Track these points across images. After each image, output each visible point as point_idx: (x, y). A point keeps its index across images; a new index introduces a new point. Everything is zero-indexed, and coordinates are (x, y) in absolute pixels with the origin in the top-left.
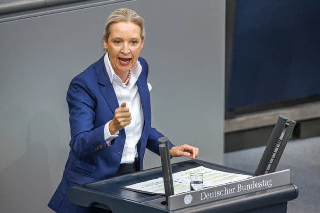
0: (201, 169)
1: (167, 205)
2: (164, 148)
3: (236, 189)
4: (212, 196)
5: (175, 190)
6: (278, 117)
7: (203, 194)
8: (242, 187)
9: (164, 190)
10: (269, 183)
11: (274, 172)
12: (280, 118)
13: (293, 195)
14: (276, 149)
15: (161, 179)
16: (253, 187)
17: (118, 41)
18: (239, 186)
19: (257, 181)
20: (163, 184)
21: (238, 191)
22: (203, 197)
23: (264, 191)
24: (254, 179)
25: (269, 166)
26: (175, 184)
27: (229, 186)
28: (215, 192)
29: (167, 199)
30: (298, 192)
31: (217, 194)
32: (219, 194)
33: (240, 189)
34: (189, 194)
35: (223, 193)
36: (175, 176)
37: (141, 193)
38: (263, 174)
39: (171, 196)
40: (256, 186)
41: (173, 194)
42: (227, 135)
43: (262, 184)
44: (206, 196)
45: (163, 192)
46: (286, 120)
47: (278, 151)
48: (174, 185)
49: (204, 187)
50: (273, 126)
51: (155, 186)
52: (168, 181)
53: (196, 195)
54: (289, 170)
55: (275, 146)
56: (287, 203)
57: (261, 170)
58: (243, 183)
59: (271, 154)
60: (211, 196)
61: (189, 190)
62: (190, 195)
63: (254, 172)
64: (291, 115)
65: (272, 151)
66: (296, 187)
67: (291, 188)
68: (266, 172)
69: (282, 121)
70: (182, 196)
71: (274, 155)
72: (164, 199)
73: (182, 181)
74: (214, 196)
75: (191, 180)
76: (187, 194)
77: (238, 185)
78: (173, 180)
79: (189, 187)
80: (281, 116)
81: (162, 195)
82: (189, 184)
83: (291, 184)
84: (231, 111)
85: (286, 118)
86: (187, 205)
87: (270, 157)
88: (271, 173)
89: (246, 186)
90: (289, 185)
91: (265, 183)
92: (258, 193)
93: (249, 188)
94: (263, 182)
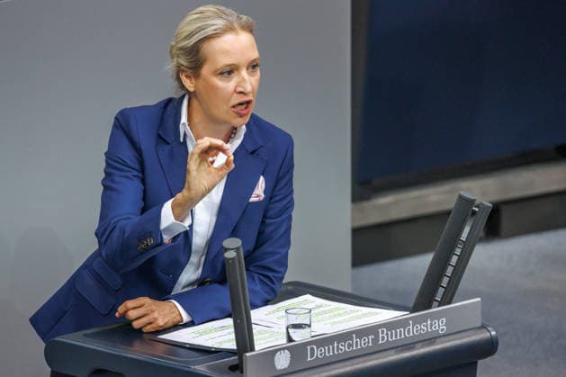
0: (307, 300)
1: (242, 372)
2: (233, 259)
3: (375, 340)
5: (255, 343)
6: (457, 197)
7: (312, 349)
8: (387, 334)
9: (234, 342)
10: (440, 326)
11: (450, 303)
12: (461, 198)
13: (489, 348)
14: (454, 260)
16: (409, 334)
18: (383, 332)
20: (232, 330)
21: (380, 342)
22: (312, 355)
23: (431, 339)
24: (411, 318)
25: (441, 291)
26: (255, 329)
27: (362, 332)
28: (335, 345)
29: (241, 359)
30: (497, 343)
31: (338, 348)
32: (344, 348)
33: (384, 337)
34: (284, 349)
35: (350, 346)
37: (190, 349)
38: (429, 307)
39: (248, 354)
40: (413, 331)
41: (252, 349)
42: (357, 232)
43: (427, 327)
44: (317, 353)
45: (232, 345)
46: (475, 200)
47: (457, 263)
49: (313, 334)
50: (448, 213)
51: (219, 334)
52: (242, 320)
53: (297, 350)
54: (479, 299)
55: (451, 253)
56: (476, 362)
57: (425, 300)
58: (390, 326)
60: (328, 352)
61: (284, 341)
62: (287, 352)
63: (412, 305)
64: (483, 190)
65: (447, 263)
66: (493, 333)
67: (483, 335)
68: (435, 303)
69: (465, 203)
70: (270, 354)
71: (449, 271)
72: (234, 360)
73: (270, 324)
74: (333, 352)
75: (288, 321)
76: (280, 350)
77: (380, 331)
78: (253, 321)
80: (462, 193)
81: (230, 352)
82: (285, 331)
83: (483, 327)
84: (365, 185)
85: (472, 198)
86: (281, 370)
87: (442, 274)
88: (444, 305)
89: (396, 332)
90: (479, 328)
91: (431, 325)
92: (419, 345)
93: (401, 335)
94: (429, 322)
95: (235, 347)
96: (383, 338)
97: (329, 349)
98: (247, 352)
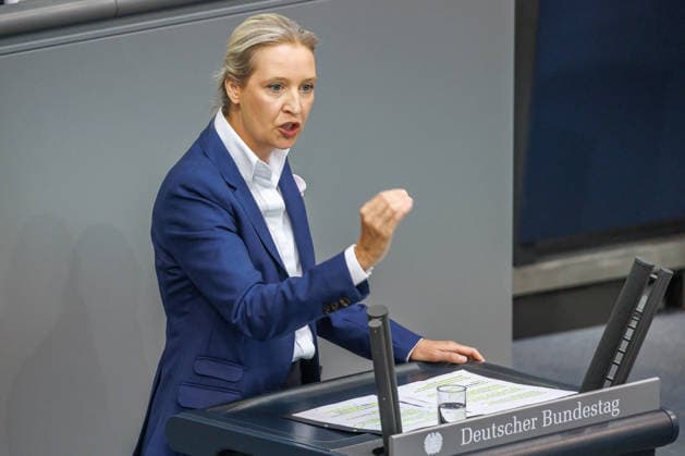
0: (462, 377)
2: (378, 329)
3: (539, 423)
4: (486, 436)
5: (403, 423)
6: (633, 261)
7: (467, 432)
8: (552, 417)
9: (379, 423)
10: (613, 408)
11: (624, 382)
12: (637, 263)
13: (667, 434)
14: (629, 333)
15: (373, 399)
16: (577, 416)
17: (277, 86)
18: (548, 414)
19: (586, 402)
20: (377, 408)
21: (545, 425)
22: (467, 439)
23: (603, 424)
24: (578, 399)
25: (614, 369)
26: (403, 408)
27: (523, 414)
28: (494, 427)
29: (386, 443)
30: (678, 427)
31: (496, 431)
32: (503, 431)
33: (550, 420)
34: (435, 431)
35: (510, 429)
36: (404, 392)
37: (328, 429)
38: (601, 387)
39: (394, 437)
40: (582, 413)
41: (400, 431)
42: (518, 300)
43: (598, 408)
44: (473, 436)
45: (377, 426)
46: (650, 268)
47: (632, 337)
48: (401, 411)
49: (468, 415)
50: (620, 282)
51: (360, 413)
52: (388, 399)
53: (450, 433)
54: (657, 379)
55: (625, 325)
56: (654, 451)
57: (595, 379)
58: (556, 407)
59: (618, 344)
61: (435, 422)
62: (438, 434)
63: (580, 384)
64: (661, 256)
65: (621, 337)
66: (673, 417)
67: (661, 419)
68: (607, 382)
69: (642, 270)
70: (420, 436)
71: (624, 346)
72: (379, 442)
73: (419, 402)
74: (491, 435)
75: (439, 399)
76: (430, 432)
77: (544, 412)
78: (400, 399)
79: (436, 416)
80: (639, 258)
81: (375, 434)
82: (436, 410)
83: (662, 410)
84: (528, 248)
85: (651, 263)
87: (615, 349)
88: (618, 384)
89: (563, 414)
90: (657, 411)
91: (603, 407)
92: (588, 430)
93: (568, 418)
94: (600, 404)
95: (380, 428)
96: (548, 421)
97: (486, 432)
98: (394, 434)
